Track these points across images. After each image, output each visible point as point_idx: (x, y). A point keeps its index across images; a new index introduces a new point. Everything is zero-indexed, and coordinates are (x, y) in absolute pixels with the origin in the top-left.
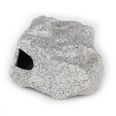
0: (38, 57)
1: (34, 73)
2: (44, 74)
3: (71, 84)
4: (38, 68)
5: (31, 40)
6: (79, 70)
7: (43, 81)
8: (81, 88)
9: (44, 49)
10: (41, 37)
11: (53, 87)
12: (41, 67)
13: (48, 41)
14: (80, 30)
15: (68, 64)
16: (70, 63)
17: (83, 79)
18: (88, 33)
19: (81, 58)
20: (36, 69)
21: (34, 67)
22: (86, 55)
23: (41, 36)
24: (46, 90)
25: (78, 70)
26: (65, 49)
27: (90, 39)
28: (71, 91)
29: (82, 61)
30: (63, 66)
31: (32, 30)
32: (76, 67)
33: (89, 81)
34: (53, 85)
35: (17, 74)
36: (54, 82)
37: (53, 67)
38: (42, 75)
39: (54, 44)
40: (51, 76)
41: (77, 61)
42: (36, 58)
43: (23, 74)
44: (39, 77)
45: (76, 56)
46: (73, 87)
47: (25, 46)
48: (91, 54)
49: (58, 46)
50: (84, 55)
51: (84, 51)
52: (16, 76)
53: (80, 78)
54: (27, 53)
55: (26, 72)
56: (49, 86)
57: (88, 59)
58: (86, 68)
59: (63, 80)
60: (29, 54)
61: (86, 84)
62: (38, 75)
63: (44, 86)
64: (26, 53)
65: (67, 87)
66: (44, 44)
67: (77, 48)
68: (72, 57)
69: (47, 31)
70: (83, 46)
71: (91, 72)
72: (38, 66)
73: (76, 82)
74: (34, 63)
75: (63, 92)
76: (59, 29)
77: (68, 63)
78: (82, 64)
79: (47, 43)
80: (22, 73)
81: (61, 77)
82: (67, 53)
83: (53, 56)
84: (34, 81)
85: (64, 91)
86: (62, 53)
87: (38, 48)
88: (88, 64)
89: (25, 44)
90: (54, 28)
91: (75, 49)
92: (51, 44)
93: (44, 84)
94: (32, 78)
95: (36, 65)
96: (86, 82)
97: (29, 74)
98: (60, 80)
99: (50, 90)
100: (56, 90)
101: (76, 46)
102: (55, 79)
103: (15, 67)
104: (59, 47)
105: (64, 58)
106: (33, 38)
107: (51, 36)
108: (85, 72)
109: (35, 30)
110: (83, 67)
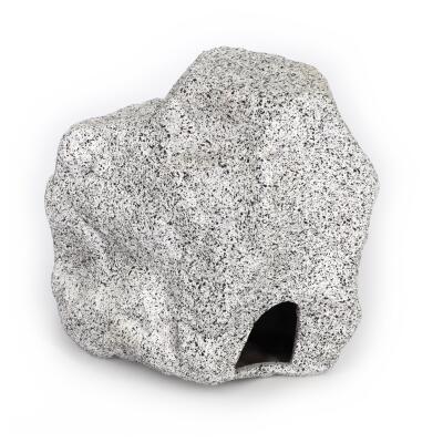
0: (254, 297)
1: (311, 292)
2: (306, 257)
3: (324, 155)
4: (290, 283)
5: (201, 343)
6: (270, 146)
7: (328, 251)
8: (329, 118)
9: (227, 290)
10: (175, 310)
11: (344, 210)
12: (285, 276)
13: (186, 281)
14: (90, 179)
15: (265, 189)
16: (258, 186)
17: (297, 119)
18: (92, 148)
19: (216, 148)
20: (293, 292)
21: (287, 299)
22: (196, 134)
23: (167, 313)
24: (356, 234)
25: (272, 147)
26: (202, 216)
27: (120, 138)
28: (346, 147)
29: (228, 143)
30: (273, 206)
31: (154, 351)
32: (265, 161)
33: (299, 99)
34: (336, 214)
35: (319, 346)
36: (328, 215)
37: (283, 236)
38: (308, 262)
39: (190, 260)
40: (309, 233)
41: (237, 160)
42: (259, 304)
43: (320, 325)
44: (317, 270)
45: (220, 170)
46: (331, 146)
47: (224, 354)
48: (185, 118)
49: (200, 243)
50: (201, 142)
51: (185, 146)
52: (330, 346)
53: (295, 132)
54: (246, 339)
55: (310, 320)
56: (343, 228)
57: (210, 124)
58: (260, 124)
59: (314, 188)
60: (249, 332)
61: (312, 107)
62: (312, 275)
63: (346, 244)
64: (247, 344)
65: (335, 167)
66: (207, 294)
67: (186, 176)
68: (226, 184)
69: (142, 296)
70: (169, 153)
71: (265, 100)
72: (283, 286)
73: (312, 141)
74: (275, 302)
75: (353, 174)
76: (104, 256)
77: (261, 190)
78: (242, 139)
79: (194, 283)
80: (315, 331)
81: (307, 195)
82: (220, 206)
83: (243, 250)
84: (337, 281)
85: (351, 170)
86: (224, 222)
87: (228, 309)
88: (237, 119)
89: (218, 358)
90: (108, 272)
91: (196, 180)
92: (194, 268)
93: (339, 246)
94: (328, 293)
95: (279, 296)
96: (305, 106)
97: (315, 308)
98: (316, 197)
99: (354, 220)
100: (352, 200)
101: (180, 181)
102: (315, 216)
103: (296, 362)
104: (200, 238)
105: (241, 210)
106: (189, 338)
107: (154, 278)
108: (274, 123)
109: (153, 339)
110: (258, 134)
